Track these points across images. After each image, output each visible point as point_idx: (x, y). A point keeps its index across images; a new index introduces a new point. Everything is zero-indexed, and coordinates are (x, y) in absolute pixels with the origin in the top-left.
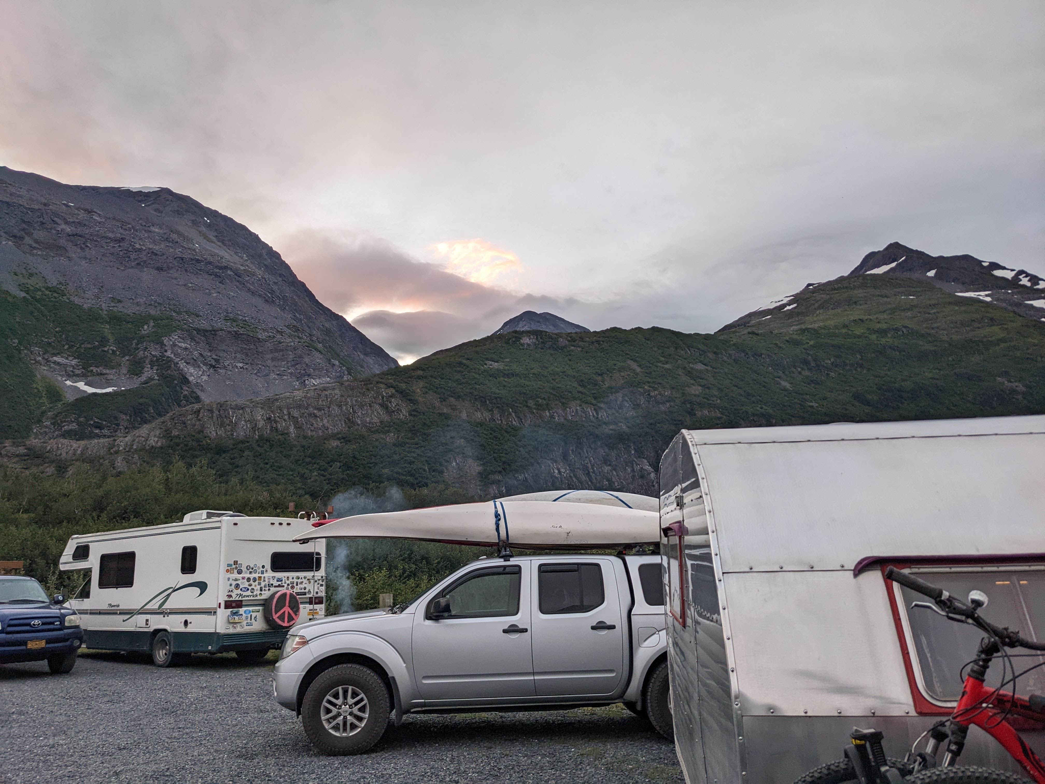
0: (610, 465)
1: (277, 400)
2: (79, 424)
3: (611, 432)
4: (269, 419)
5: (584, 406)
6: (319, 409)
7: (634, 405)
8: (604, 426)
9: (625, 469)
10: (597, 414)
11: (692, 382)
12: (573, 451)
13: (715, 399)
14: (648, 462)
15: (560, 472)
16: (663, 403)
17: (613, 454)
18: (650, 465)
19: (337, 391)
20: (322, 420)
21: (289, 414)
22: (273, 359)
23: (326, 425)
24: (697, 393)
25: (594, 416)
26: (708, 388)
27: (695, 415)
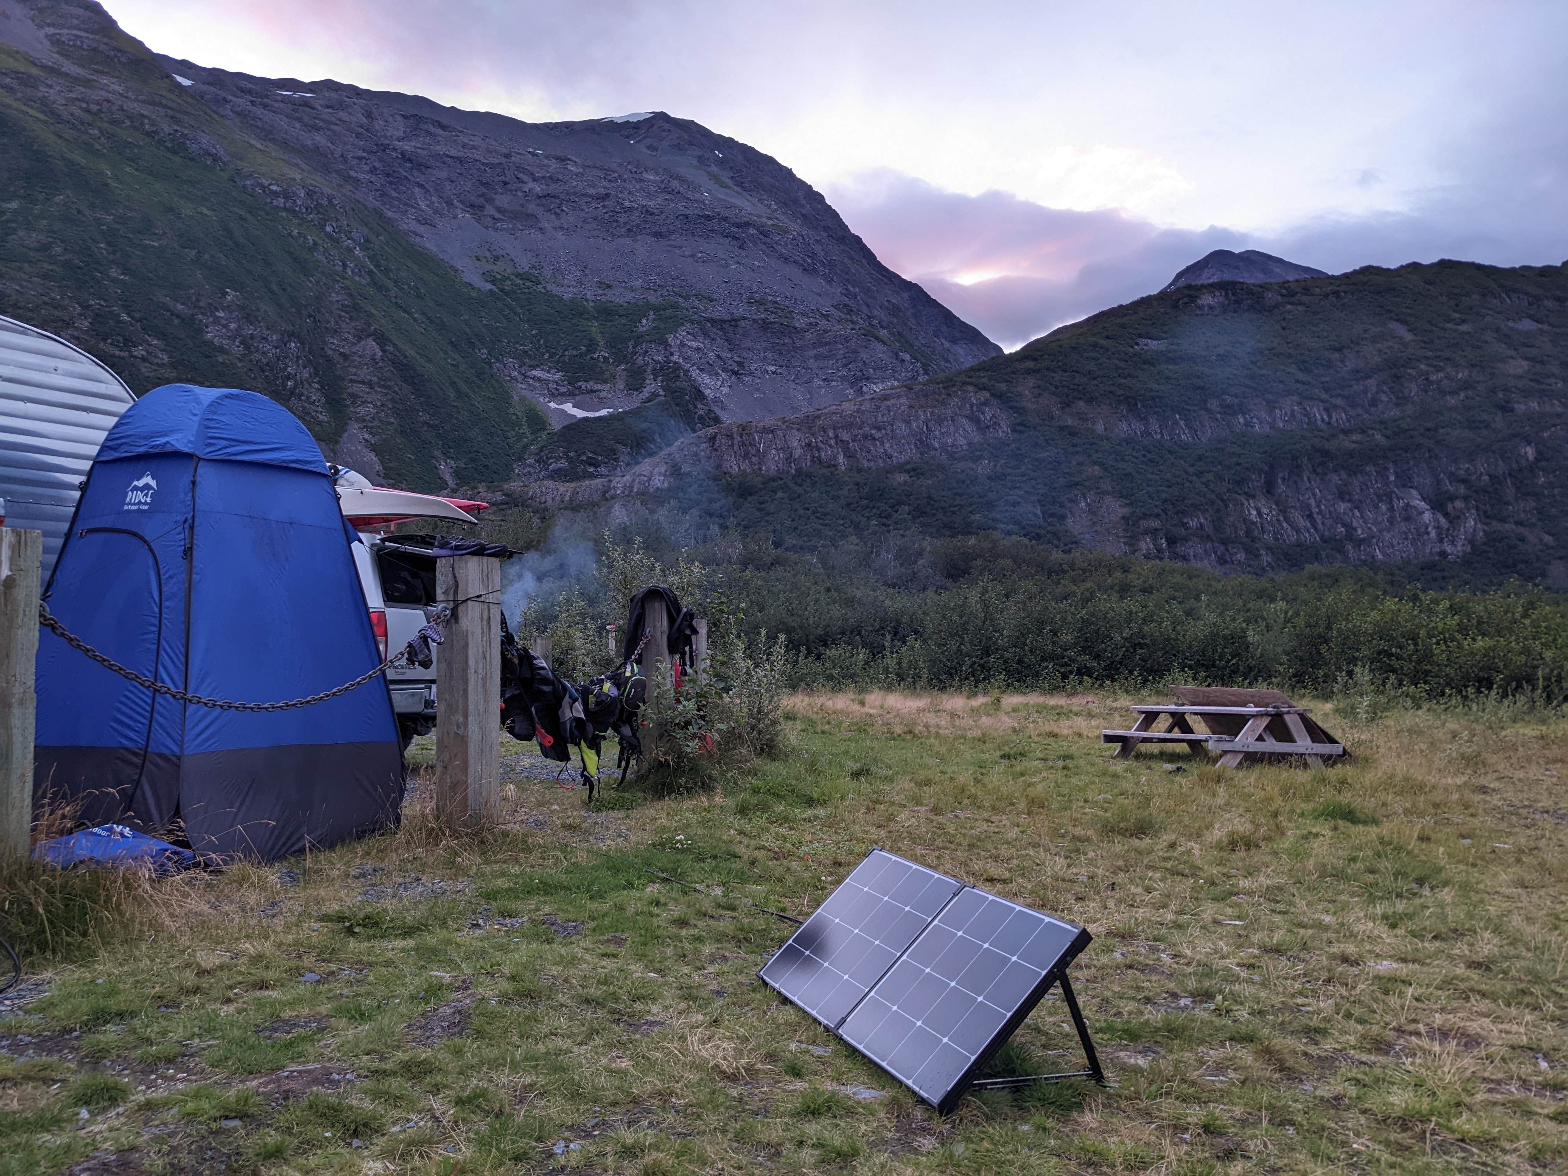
0: (1349, 501)
1: (819, 417)
2: (570, 460)
3: (1353, 445)
4: (809, 445)
5: (1307, 404)
6: (879, 429)
7: (1398, 398)
8: (1341, 436)
9: (1376, 507)
10: (1330, 417)
11: (1514, 353)
12: (1283, 479)
13: (1553, 380)
14: (1420, 494)
15: (1260, 514)
16: (1454, 393)
17: (1356, 483)
18: (1423, 499)
19: (903, 400)
20: (882, 444)
21: (836, 437)
22: (816, 357)
23: (890, 450)
24: (1520, 371)
25: (1323, 420)
26: (1542, 363)
27: (1512, 410)
